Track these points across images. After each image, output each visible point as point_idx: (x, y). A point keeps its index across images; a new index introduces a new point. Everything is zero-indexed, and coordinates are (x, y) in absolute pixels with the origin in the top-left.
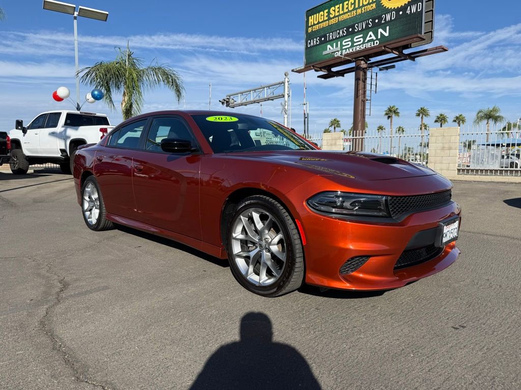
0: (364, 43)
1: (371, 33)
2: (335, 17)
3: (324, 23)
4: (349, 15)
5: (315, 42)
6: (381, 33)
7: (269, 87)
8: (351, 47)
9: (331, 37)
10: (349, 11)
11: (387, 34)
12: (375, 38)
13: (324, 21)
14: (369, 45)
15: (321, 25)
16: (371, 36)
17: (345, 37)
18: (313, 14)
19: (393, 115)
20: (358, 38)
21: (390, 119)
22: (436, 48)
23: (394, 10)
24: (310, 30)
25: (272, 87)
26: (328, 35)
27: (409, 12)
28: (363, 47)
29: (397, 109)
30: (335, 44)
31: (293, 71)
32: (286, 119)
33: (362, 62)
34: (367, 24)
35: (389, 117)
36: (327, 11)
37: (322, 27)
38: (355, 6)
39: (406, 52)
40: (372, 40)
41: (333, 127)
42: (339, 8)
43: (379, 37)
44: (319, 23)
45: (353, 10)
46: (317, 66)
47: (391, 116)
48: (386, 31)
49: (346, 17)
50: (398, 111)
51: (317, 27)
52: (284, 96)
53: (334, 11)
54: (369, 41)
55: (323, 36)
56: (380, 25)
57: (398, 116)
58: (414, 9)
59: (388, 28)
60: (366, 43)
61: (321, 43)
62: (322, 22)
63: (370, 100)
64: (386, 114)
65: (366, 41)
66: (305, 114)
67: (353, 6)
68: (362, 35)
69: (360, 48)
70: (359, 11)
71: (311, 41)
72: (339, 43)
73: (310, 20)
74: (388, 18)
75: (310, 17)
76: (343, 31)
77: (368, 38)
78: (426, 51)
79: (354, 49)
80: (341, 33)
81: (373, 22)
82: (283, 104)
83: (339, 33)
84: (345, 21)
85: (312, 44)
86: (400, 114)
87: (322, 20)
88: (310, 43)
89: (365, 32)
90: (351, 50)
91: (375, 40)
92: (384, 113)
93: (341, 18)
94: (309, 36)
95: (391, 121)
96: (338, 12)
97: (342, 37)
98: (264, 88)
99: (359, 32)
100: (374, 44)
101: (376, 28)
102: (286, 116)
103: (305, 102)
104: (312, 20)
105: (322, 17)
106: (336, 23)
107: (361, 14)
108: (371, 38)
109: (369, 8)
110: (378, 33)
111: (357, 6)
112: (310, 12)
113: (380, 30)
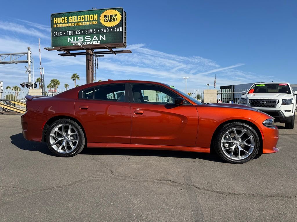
0: (91, 41)
1: (95, 36)
2: (72, 22)
3: (65, 25)
4: (81, 24)
5: (59, 34)
6: (101, 37)
7: (14, 55)
8: (83, 41)
9: (70, 33)
10: (81, 22)
11: (105, 39)
12: (98, 40)
13: (64, 23)
14: (94, 43)
15: (63, 25)
16: (95, 38)
17: (80, 36)
18: (57, 17)
19: (76, 79)
20: (88, 38)
21: (74, 81)
22: (128, 51)
23: (108, 27)
24: (55, 26)
25: (16, 55)
26: (68, 32)
27: (116, 30)
28: (91, 43)
29: (78, 75)
30: (73, 38)
31: (45, 48)
32: (30, 77)
33: (90, 51)
34: (93, 31)
35: (74, 80)
36: (67, 18)
37: (63, 26)
38: (85, 19)
39: (114, 50)
40: (96, 40)
41: (38, 83)
42: (75, 18)
43: (100, 40)
44: (61, 23)
45: (84, 21)
46: (63, 48)
47: (75, 79)
48: (104, 37)
49: (79, 24)
50: (79, 77)
51: (60, 26)
52: (27, 62)
53: (72, 19)
54: (94, 40)
55: (65, 32)
56: (100, 33)
57: (79, 79)
58: (118, 30)
59: (105, 36)
60: (92, 41)
61: (63, 35)
62: (63, 23)
63: (95, 72)
64: (72, 78)
65: (93, 40)
66: (41, 75)
67: (84, 19)
68: (90, 37)
69: (89, 43)
70: (88, 23)
71: (56, 33)
72: (76, 38)
73: (55, 21)
74: (105, 31)
75: (55, 19)
76: (78, 31)
77: (94, 39)
78: (123, 51)
79: (85, 43)
80: (77, 32)
81: (96, 31)
82: (27, 67)
83: (75, 32)
84: (79, 26)
85: (56, 35)
86: (80, 79)
87: (64, 22)
88: (55, 34)
89: (92, 35)
90: (83, 43)
91: (98, 41)
92: (71, 77)
93: (76, 24)
94: (54, 30)
95: (75, 82)
96: (74, 20)
97: (77, 35)
98: (10, 55)
99: (88, 35)
100: (97, 43)
101: (99, 34)
102: (30, 75)
103: (41, 68)
104: (55, 20)
105: (64, 20)
106: (73, 26)
107: (89, 25)
108: (95, 39)
109: (94, 23)
110: (99, 37)
111: (86, 20)
112: (54, 16)
113: (101, 36)
